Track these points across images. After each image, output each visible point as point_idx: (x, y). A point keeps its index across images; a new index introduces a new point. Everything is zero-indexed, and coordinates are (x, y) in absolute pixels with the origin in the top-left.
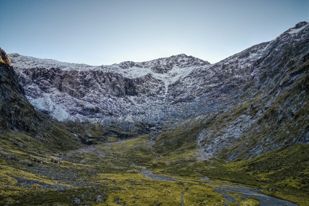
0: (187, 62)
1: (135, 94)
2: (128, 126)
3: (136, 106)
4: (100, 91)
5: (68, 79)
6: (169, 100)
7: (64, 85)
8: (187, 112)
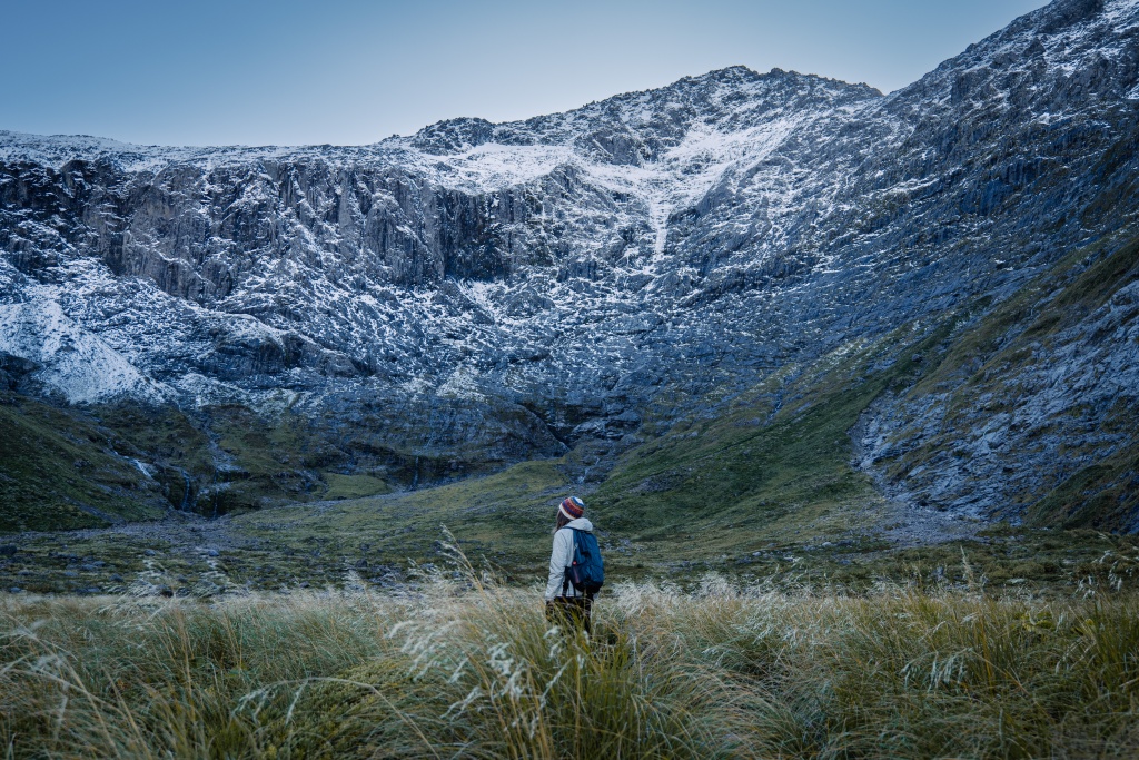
0: (761, 102)
1: (492, 269)
2: (448, 421)
3: (503, 328)
4: (312, 260)
5: (150, 211)
6: (675, 286)
7: (131, 242)
8: (776, 333)
